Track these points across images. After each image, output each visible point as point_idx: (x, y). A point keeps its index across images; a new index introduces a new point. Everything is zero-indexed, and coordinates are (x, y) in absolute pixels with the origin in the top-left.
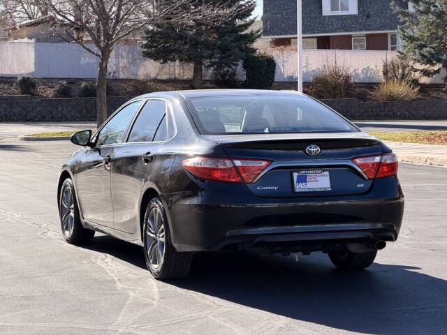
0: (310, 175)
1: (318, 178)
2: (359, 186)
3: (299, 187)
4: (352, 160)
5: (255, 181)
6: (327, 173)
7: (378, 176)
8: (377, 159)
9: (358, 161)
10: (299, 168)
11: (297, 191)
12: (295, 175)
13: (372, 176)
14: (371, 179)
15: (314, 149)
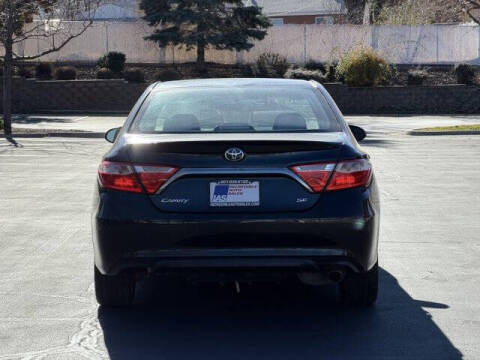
0: (233, 185)
1: (243, 190)
2: (300, 200)
3: (216, 200)
4: (290, 168)
5: (158, 192)
6: (256, 184)
7: (330, 188)
8: (329, 167)
9: (298, 169)
10: (217, 177)
11: (212, 205)
12: (213, 186)
13: (320, 189)
14: (318, 192)
15: (235, 154)
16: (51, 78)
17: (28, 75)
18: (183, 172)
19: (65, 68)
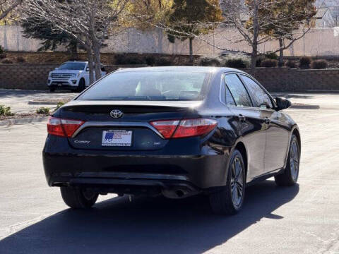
0: (117, 133)
1: (122, 136)
2: (155, 144)
4: (150, 123)
5: (73, 136)
6: (130, 132)
7: (174, 136)
9: (155, 123)
11: (103, 145)
12: (104, 133)
13: (169, 137)
14: (168, 139)
15: (116, 113)
16: (309, 67)
17: (293, 66)
18: (87, 124)
19: (319, 61)
